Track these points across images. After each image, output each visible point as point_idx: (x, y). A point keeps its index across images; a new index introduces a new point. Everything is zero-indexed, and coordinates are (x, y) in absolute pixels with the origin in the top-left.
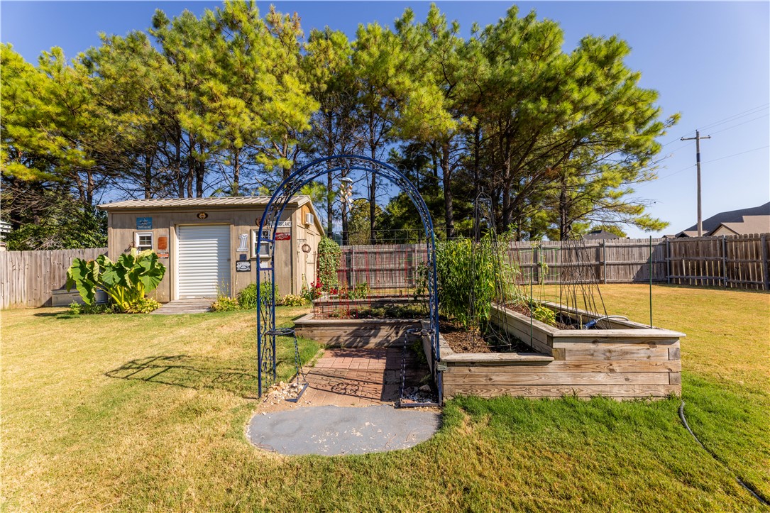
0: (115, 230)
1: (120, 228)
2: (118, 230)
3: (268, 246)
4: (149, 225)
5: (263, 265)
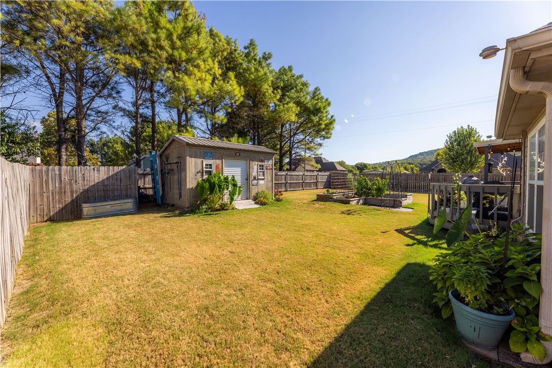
0: (191, 159)
1: (194, 158)
2: (193, 159)
3: (264, 172)
4: (211, 157)
5: (261, 182)
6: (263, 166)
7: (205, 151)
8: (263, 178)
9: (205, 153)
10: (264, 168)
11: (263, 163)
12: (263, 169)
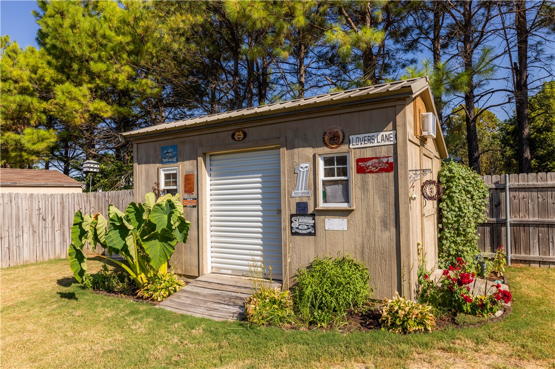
0: (140, 166)
1: (146, 163)
2: (143, 166)
3: (346, 185)
4: (173, 157)
5: (335, 224)
6: (343, 160)
7: (163, 144)
8: (344, 206)
9: (163, 148)
10: (352, 165)
11: (343, 148)
12: (344, 172)
